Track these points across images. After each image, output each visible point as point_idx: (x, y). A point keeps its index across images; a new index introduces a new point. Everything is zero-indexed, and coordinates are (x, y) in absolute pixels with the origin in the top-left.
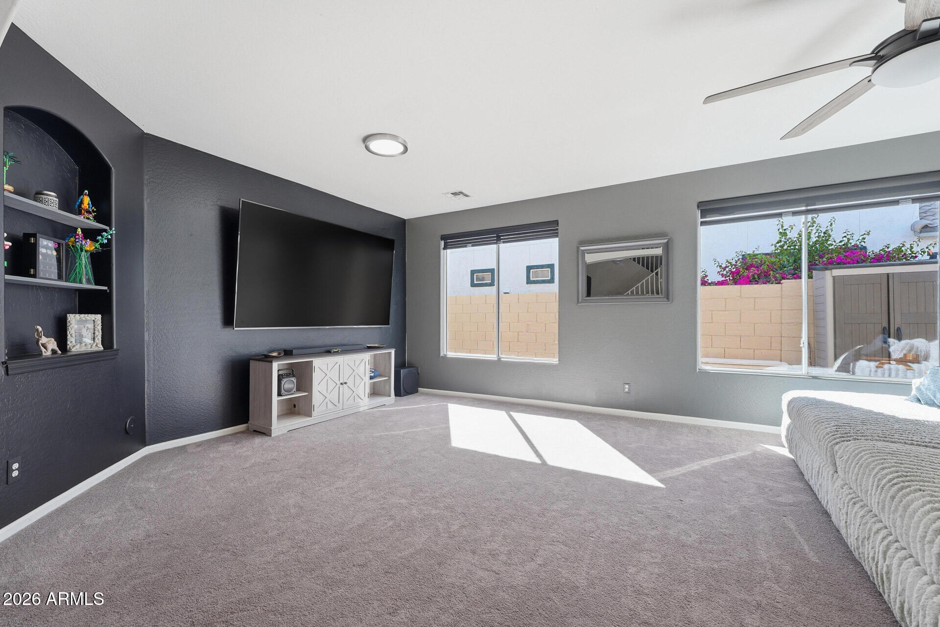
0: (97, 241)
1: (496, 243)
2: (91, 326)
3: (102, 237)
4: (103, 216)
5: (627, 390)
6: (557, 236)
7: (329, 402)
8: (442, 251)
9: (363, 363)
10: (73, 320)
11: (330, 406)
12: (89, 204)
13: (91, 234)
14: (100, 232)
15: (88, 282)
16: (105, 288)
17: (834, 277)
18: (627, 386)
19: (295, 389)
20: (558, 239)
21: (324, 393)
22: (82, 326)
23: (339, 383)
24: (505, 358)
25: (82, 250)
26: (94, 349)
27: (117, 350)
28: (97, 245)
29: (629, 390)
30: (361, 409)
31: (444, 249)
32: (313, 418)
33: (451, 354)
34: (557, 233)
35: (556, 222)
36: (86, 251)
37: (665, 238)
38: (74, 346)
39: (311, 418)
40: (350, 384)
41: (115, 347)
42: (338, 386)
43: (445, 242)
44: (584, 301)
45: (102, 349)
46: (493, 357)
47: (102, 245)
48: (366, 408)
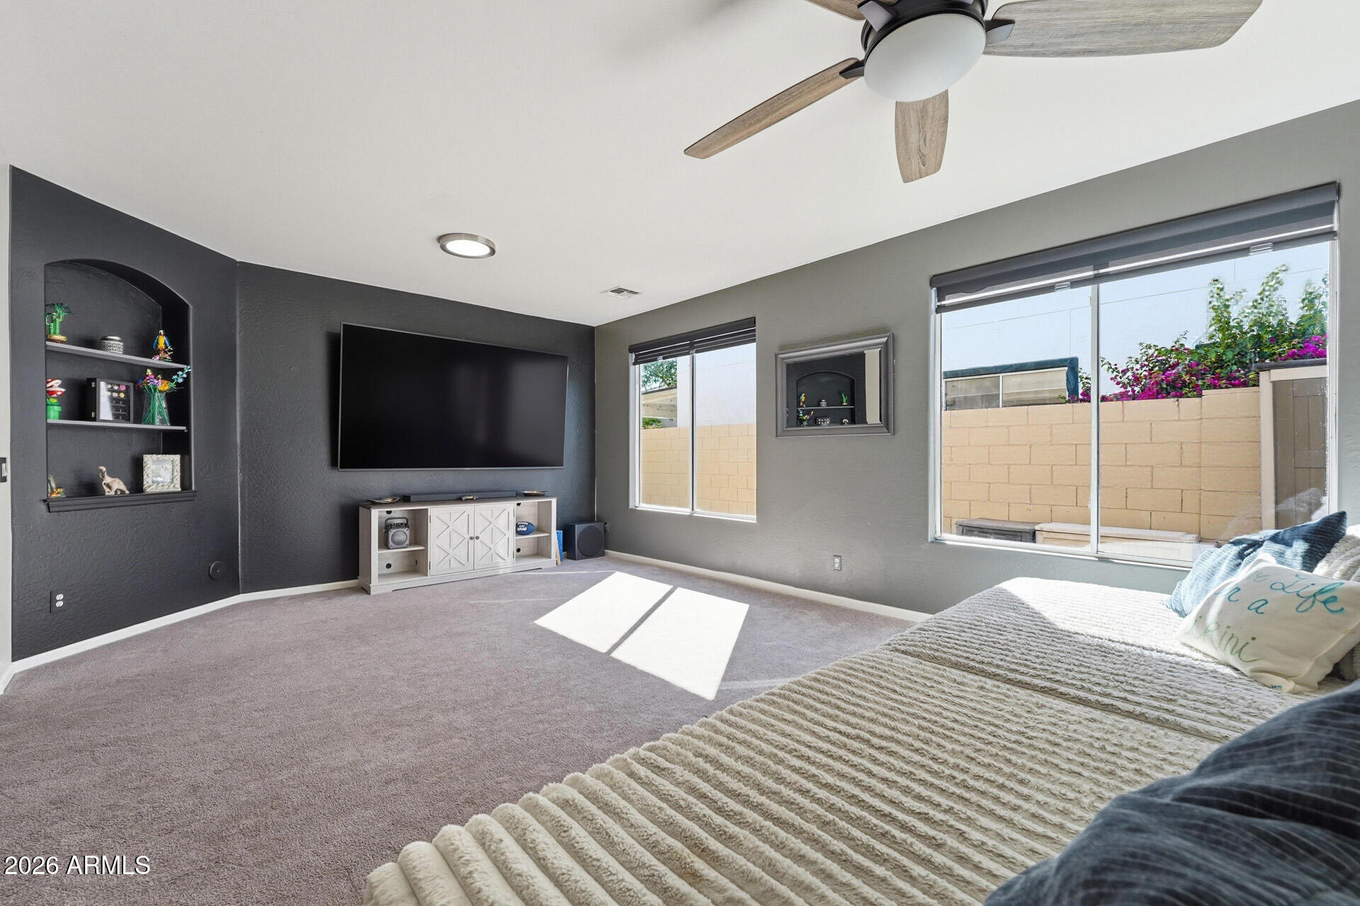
0: (173, 381)
1: (688, 354)
2: (169, 466)
3: (178, 375)
4: (180, 354)
5: (837, 565)
6: (754, 341)
7: (453, 560)
8: (632, 368)
9: (505, 514)
10: (149, 460)
11: (454, 564)
12: (165, 344)
13: (167, 374)
14: (175, 371)
15: (163, 422)
16: (184, 428)
17: (1275, 384)
18: (837, 560)
19: (407, 542)
20: (755, 344)
21: (446, 547)
22: (160, 466)
23: (467, 537)
24: (700, 512)
25: (155, 391)
26: (171, 489)
27: (195, 492)
28: (173, 385)
29: (841, 566)
30: (501, 572)
31: (634, 364)
32: (428, 577)
33: (644, 507)
34: (755, 335)
35: (752, 321)
36: (160, 391)
37: (883, 335)
38: (150, 487)
39: (425, 577)
40: (484, 537)
41: (193, 488)
42: (466, 541)
43: (636, 355)
44: (784, 434)
45: (180, 490)
46: (686, 511)
47: (177, 384)
48: (508, 571)
